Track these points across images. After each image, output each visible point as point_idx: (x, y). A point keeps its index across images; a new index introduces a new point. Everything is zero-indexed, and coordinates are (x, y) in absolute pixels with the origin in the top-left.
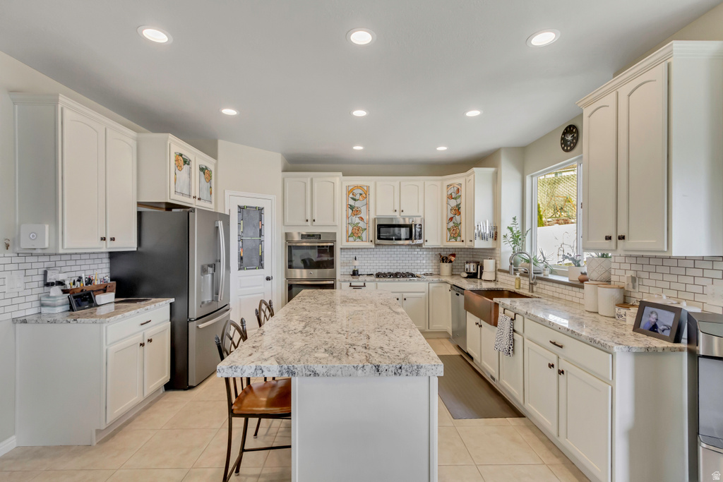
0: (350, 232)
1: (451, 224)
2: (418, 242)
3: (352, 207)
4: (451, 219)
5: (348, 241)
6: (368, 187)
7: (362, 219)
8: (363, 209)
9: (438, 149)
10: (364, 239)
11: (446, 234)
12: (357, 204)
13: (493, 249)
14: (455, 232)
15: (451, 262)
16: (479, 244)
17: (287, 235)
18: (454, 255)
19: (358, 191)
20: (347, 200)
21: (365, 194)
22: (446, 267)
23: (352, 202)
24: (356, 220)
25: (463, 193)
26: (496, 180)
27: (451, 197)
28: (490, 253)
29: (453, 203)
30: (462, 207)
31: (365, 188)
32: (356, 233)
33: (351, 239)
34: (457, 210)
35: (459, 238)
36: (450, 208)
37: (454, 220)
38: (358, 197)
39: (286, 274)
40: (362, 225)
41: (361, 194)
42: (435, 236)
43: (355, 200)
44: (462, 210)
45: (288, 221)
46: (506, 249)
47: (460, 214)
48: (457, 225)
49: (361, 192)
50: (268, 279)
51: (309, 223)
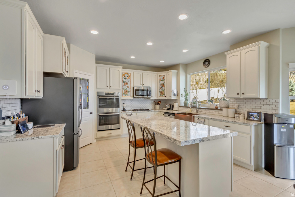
0: (123, 92)
1: (161, 90)
2: (149, 97)
3: (124, 82)
4: (161, 88)
5: (122, 96)
6: (131, 74)
7: (128, 87)
8: (129, 83)
9: (161, 62)
10: (129, 95)
11: (159, 94)
12: (126, 81)
13: (176, 99)
14: (162, 93)
15: (159, 104)
16: (173, 97)
17: (98, 93)
18: (160, 102)
19: (126, 75)
20: (122, 79)
21: (129, 76)
22: (158, 106)
23: (124, 80)
24: (126, 87)
25: (165, 79)
26: (178, 75)
27: (160, 80)
28: (175, 100)
29: (162, 82)
30: (165, 84)
31: (129, 74)
32: (125, 93)
33: (124, 95)
34: (163, 85)
35: (164, 95)
36: (160, 84)
37: (162, 88)
38: (126, 78)
39: (98, 110)
40: (128, 89)
41: (128, 77)
42: (155, 95)
43: (125, 79)
44: (165, 85)
45: (98, 87)
46: (182, 99)
47: (164, 86)
48: (163, 90)
49: (128, 76)
50: (91, 113)
51: (108, 88)
